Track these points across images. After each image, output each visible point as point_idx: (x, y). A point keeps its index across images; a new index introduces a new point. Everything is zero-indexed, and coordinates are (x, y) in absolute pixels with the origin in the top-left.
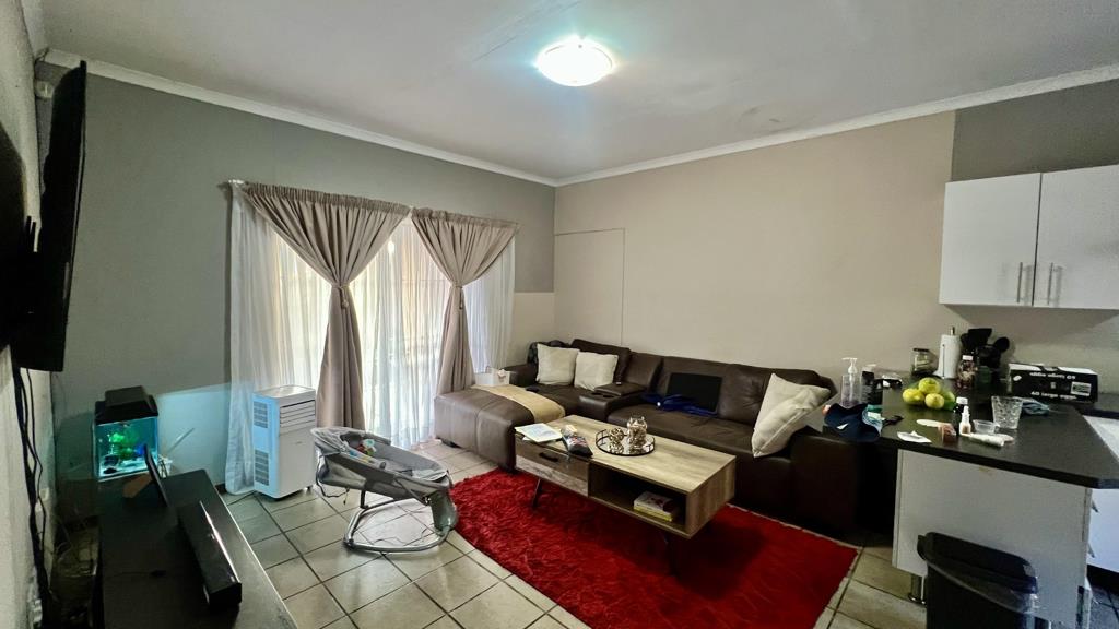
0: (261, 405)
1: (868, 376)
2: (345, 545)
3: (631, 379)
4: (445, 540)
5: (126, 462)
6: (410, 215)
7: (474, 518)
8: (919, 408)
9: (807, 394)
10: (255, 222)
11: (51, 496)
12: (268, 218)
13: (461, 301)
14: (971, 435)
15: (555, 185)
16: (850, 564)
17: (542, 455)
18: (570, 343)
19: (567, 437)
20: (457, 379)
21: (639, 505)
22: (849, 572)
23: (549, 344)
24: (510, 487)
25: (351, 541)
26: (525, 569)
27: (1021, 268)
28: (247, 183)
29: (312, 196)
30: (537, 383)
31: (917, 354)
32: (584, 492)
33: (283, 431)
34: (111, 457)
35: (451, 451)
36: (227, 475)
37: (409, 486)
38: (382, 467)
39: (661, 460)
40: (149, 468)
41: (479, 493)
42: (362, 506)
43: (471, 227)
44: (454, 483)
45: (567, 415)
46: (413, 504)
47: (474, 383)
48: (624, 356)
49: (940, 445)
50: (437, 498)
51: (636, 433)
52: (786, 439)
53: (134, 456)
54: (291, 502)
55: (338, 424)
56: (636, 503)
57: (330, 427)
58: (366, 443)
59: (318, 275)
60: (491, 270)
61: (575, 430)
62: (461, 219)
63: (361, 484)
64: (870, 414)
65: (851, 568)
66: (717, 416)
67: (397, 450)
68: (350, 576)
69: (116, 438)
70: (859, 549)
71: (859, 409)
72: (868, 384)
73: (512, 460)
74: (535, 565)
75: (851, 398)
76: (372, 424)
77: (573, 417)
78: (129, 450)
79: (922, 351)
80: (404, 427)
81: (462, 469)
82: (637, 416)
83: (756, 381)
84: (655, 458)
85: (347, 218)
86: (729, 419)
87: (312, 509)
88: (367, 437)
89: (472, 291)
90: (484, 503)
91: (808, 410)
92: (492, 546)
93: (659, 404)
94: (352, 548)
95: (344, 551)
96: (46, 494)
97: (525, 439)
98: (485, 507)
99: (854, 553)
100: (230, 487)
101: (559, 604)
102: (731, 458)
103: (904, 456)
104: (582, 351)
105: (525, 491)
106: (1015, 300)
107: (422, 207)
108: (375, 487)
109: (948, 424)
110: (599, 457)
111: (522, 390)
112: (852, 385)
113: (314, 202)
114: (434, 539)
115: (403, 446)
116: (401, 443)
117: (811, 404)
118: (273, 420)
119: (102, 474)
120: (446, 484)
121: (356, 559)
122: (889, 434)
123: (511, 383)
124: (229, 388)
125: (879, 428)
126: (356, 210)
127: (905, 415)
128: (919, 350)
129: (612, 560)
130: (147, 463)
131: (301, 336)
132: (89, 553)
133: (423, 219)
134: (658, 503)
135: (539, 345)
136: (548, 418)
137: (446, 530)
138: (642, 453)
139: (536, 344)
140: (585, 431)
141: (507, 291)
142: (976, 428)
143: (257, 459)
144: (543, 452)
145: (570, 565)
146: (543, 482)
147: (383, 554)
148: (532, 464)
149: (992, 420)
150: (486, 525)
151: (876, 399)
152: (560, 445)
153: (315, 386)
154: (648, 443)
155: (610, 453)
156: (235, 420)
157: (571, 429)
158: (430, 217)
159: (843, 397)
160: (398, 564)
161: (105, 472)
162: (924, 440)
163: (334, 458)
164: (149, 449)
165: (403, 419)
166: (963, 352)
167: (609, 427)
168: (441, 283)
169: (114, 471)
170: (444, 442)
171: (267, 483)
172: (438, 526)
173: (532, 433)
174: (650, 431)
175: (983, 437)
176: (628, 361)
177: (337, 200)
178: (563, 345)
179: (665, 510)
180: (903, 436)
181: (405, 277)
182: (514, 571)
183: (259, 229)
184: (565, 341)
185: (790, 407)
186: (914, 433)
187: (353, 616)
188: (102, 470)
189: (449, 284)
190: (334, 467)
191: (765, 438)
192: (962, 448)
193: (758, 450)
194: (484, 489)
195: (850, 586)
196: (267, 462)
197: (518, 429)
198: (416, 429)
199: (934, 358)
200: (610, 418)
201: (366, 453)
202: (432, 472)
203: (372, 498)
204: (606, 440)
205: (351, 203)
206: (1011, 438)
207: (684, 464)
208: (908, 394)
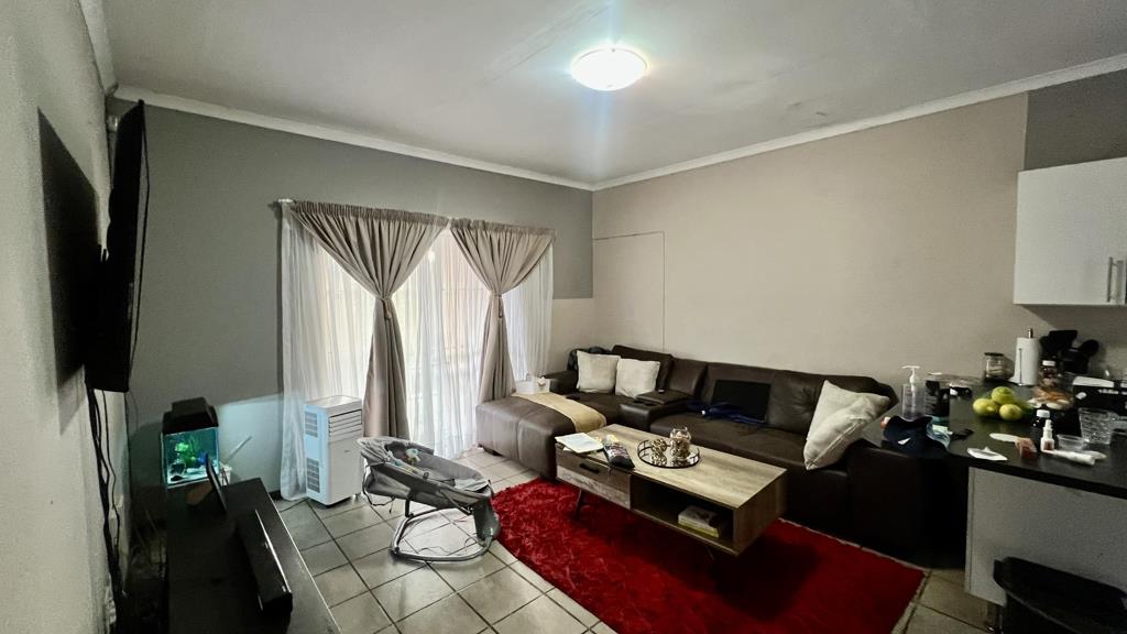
0: (312, 414)
1: (932, 386)
2: (392, 552)
3: (674, 387)
4: (487, 551)
5: (190, 470)
6: (449, 225)
7: (516, 529)
8: (992, 420)
9: (863, 402)
10: (303, 239)
11: (125, 503)
12: (316, 236)
13: (500, 309)
14: (1056, 452)
15: (593, 190)
16: (917, 588)
17: (583, 466)
18: (611, 349)
19: (608, 448)
20: (498, 388)
21: (683, 519)
22: (916, 596)
23: (589, 351)
24: (551, 496)
25: (397, 549)
26: (567, 582)
27: (1111, 264)
28: (295, 202)
29: (355, 211)
30: (577, 391)
31: (989, 360)
32: (627, 504)
33: (332, 440)
34: (177, 465)
35: (493, 459)
36: (282, 481)
37: (451, 496)
38: (425, 477)
39: (706, 473)
40: (209, 476)
41: (521, 503)
42: (407, 515)
43: (508, 234)
44: (495, 492)
45: (608, 424)
46: (455, 513)
47: (514, 391)
48: (666, 364)
49: (1018, 464)
50: (479, 508)
51: (678, 444)
52: (840, 451)
53: (197, 465)
54: (340, 509)
55: (384, 434)
56: (680, 517)
57: (377, 437)
58: (410, 452)
59: (363, 288)
60: (529, 278)
61: (616, 440)
62: (499, 228)
63: (406, 494)
64: (935, 427)
65: (918, 591)
66: (766, 425)
67: (439, 460)
68: (397, 584)
69: (181, 447)
70: (926, 571)
71: (922, 424)
72: (932, 394)
73: (554, 471)
74: (578, 578)
75: (913, 410)
76: (416, 433)
77: (615, 427)
78: (193, 458)
79: (995, 356)
80: (446, 437)
81: (505, 478)
82: (680, 426)
83: (808, 387)
84: (700, 471)
85: (388, 231)
86: (780, 428)
87: (360, 517)
88: (411, 446)
89: (511, 299)
90: (526, 513)
91: (865, 421)
92: (533, 558)
93: (703, 412)
94: (398, 557)
95: (391, 559)
96: (119, 500)
97: (565, 449)
98: (526, 517)
99: (921, 575)
100: (285, 492)
101: (602, 620)
102: (780, 471)
103: (976, 475)
104: (622, 357)
105: (567, 501)
106: (1106, 299)
107: (462, 217)
108: (418, 496)
109: (1028, 440)
110: (642, 469)
111: (563, 398)
112: (914, 395)
113: (357, 217)
114: (477, 549)
115: (446, 456)
116: (444, 452)
117: (869, 414)
118: (323, 428)
119: (169, 481)
120: (487, 494)
121: (402, 568)
122: (957, 450)
123: (551, 390)
124: (281, 398)
125: (946, 443)
126: (397, 223)
127: (976, 427)
128: (991, 354)
129: (657, 575)
130: (208, 472)
131: (347, 347)
132: (158, 555)
133: (462, 230)
134: (703, 518)
135: (579, 353)
136: (589, 427)
137: (489, 539)
138: (685, 465)
139: (575, 351)
140: (628, 442)
141: (545, 298)
142: (1061, 444)
143: (308, 466)
144: (583, 462)
145: (613, 580)
146: (585, 493)
147: (427, 563)
148: (573, 474)
149: (1080, 436)
150: (528, 536)
151: (942, 410)
152: (601, 456)
153: (362, 396)
154: (692, 455)
155: (652, 465)
156: (287, 431)
157: (612, 439)
158: (469, 227)
159: (904, 408)
160: (442, 573)
161: (172, 480)
162: (1000, 457)
163: (380, 468)
164: (210, 458)
165: (446, 426)
166: (1043, 356)
167: (652, 437)
168: (480, 292)
169: (180, 478)
170: (487, 450)
171: (318, 490)
172: (481, 536)
173: (573, 443)
174: (694, 442)
175: (1071, 455)
176: (670, 367)
177: (378, 214)
178: (604, 352)
179: (711, 524)
180: (974, 453)
181: (444, 286)
182: (556, 584)
183: (307, 246)
184: (605, 348)
185: (846, 416)
186: (987, 450)
187: (400, 624)
188: (170, 477)
189: (488, 293)
190: (379, 477)
191: (818, 450)
192: (1043, 467)
193: (811, 462)
194: (525, 498)
195: (918, 612)
196: (318, 470)
197: (558, 439)
198: (459, 437)
199: (1009, 365)
200: (653, 427)
201: (410, 463)
202: (473, 481)
203: (416, 507)
204: (649, 451)
205: (391, 216)
206: (1104, 456)
207: (729, 477)
208: (979, 404)
